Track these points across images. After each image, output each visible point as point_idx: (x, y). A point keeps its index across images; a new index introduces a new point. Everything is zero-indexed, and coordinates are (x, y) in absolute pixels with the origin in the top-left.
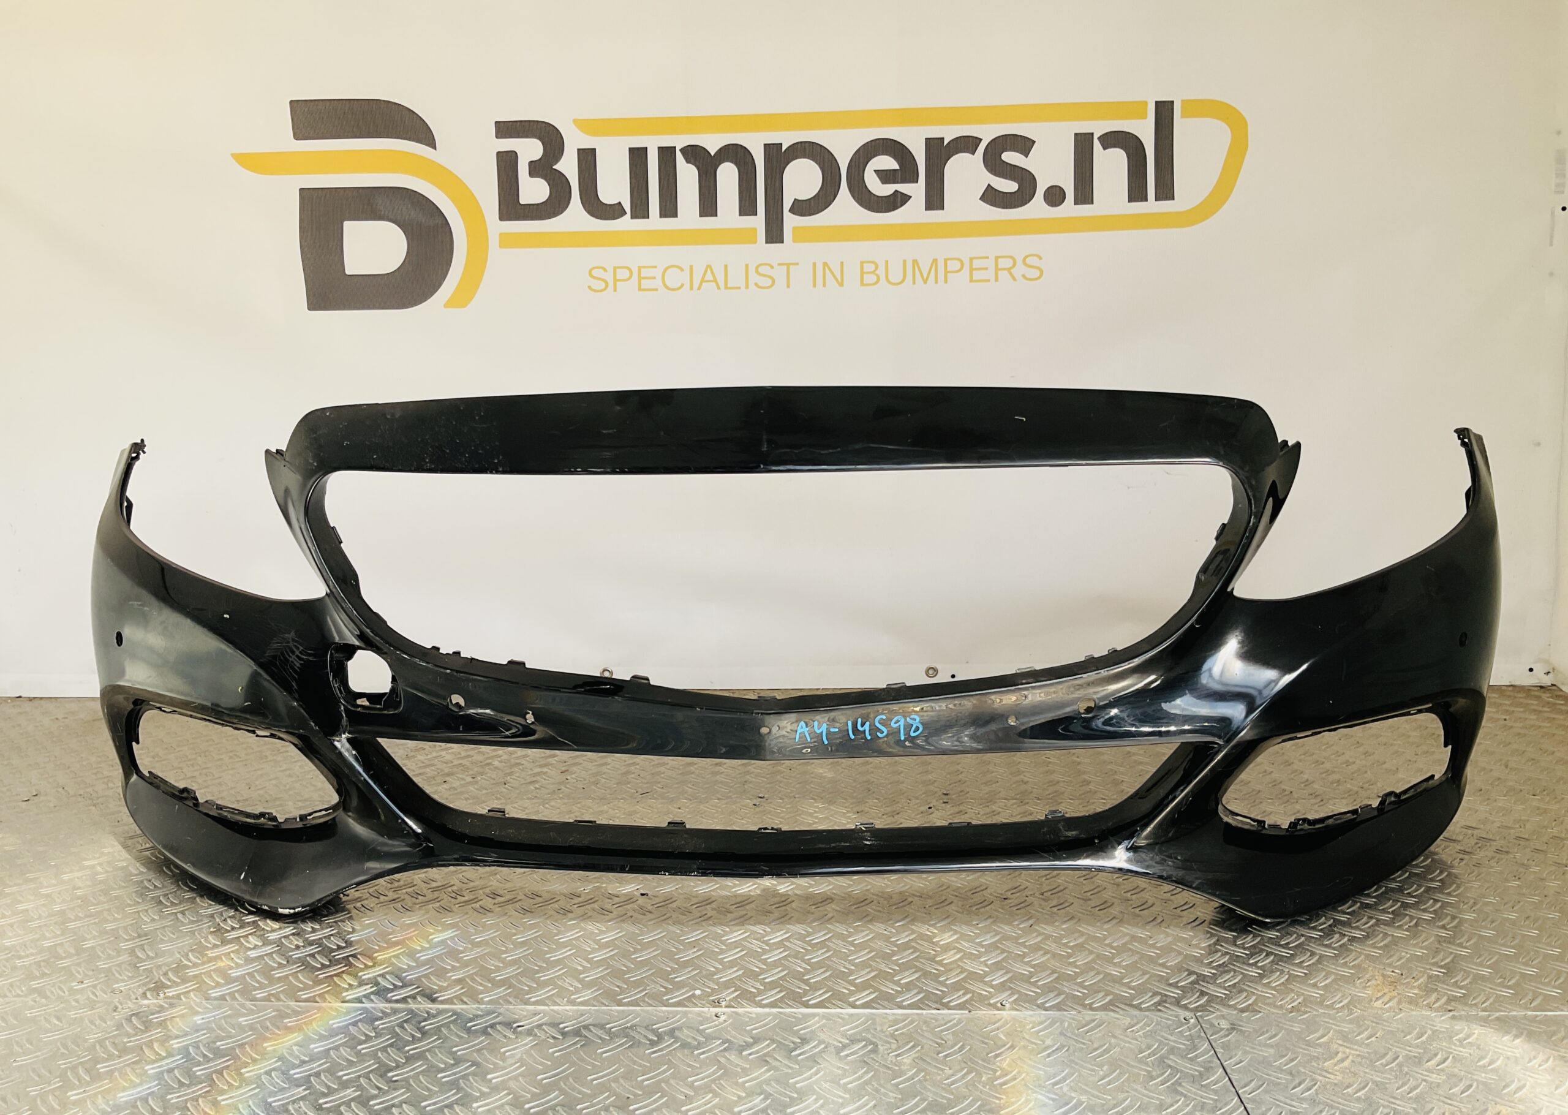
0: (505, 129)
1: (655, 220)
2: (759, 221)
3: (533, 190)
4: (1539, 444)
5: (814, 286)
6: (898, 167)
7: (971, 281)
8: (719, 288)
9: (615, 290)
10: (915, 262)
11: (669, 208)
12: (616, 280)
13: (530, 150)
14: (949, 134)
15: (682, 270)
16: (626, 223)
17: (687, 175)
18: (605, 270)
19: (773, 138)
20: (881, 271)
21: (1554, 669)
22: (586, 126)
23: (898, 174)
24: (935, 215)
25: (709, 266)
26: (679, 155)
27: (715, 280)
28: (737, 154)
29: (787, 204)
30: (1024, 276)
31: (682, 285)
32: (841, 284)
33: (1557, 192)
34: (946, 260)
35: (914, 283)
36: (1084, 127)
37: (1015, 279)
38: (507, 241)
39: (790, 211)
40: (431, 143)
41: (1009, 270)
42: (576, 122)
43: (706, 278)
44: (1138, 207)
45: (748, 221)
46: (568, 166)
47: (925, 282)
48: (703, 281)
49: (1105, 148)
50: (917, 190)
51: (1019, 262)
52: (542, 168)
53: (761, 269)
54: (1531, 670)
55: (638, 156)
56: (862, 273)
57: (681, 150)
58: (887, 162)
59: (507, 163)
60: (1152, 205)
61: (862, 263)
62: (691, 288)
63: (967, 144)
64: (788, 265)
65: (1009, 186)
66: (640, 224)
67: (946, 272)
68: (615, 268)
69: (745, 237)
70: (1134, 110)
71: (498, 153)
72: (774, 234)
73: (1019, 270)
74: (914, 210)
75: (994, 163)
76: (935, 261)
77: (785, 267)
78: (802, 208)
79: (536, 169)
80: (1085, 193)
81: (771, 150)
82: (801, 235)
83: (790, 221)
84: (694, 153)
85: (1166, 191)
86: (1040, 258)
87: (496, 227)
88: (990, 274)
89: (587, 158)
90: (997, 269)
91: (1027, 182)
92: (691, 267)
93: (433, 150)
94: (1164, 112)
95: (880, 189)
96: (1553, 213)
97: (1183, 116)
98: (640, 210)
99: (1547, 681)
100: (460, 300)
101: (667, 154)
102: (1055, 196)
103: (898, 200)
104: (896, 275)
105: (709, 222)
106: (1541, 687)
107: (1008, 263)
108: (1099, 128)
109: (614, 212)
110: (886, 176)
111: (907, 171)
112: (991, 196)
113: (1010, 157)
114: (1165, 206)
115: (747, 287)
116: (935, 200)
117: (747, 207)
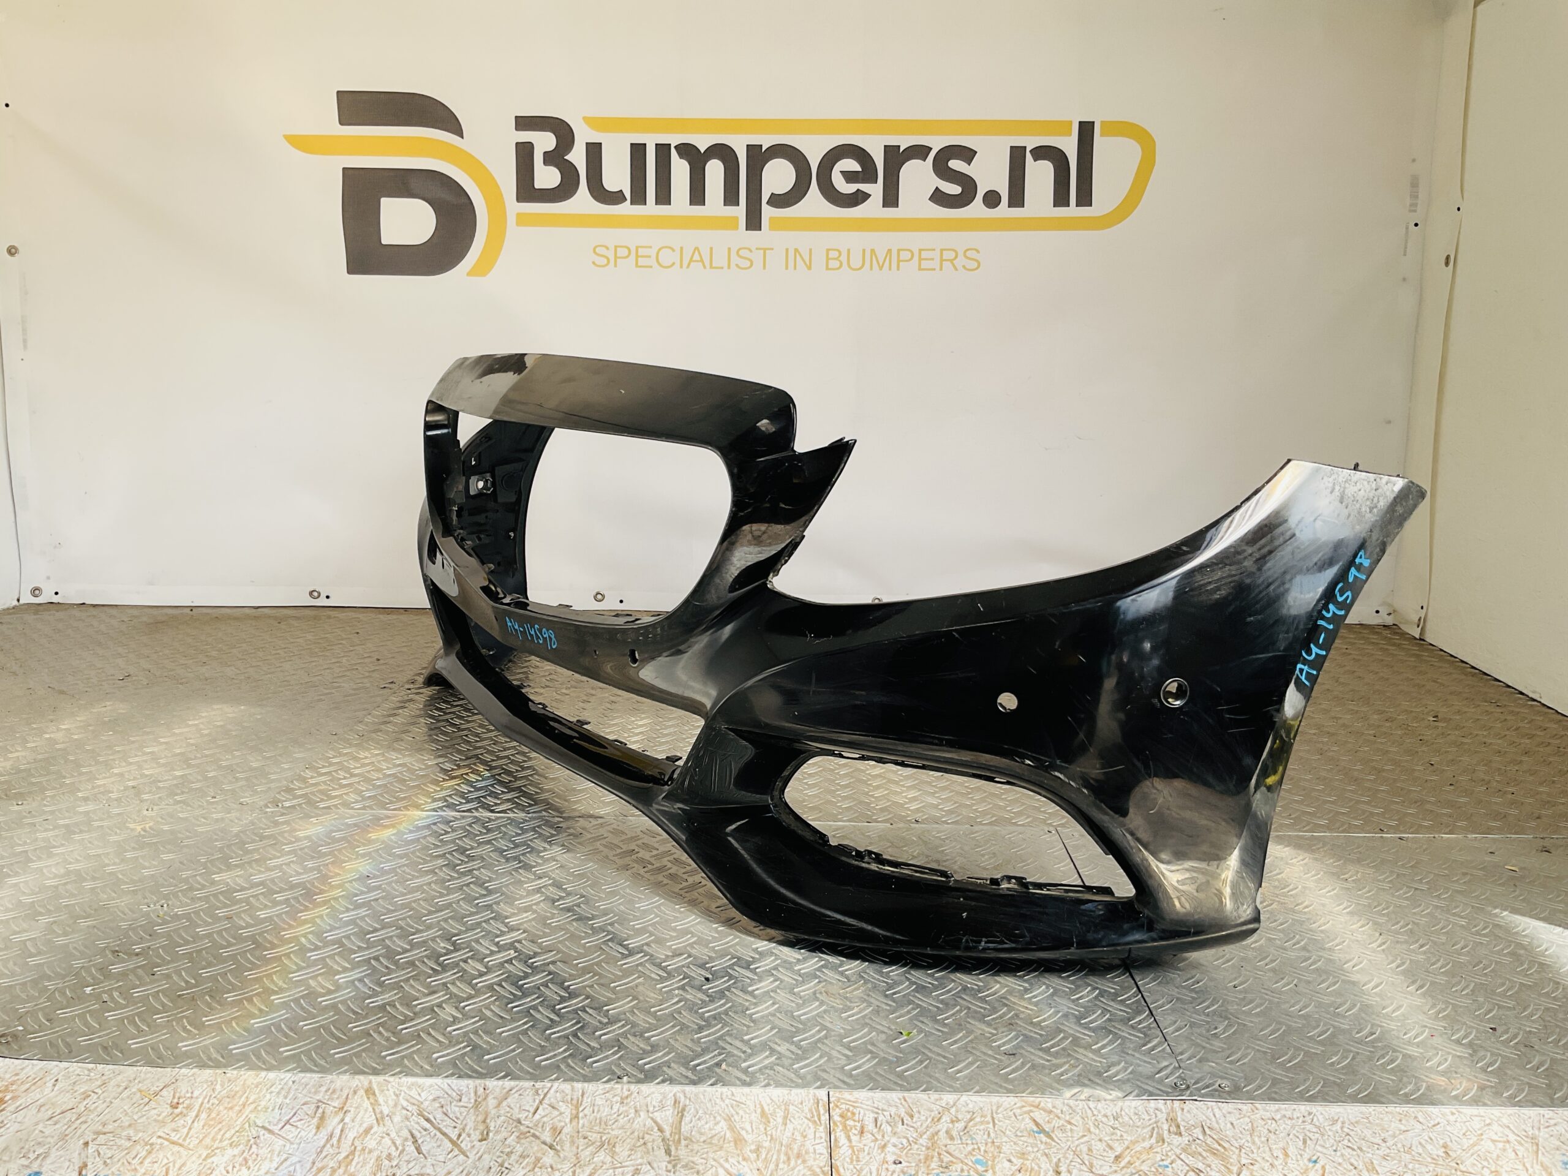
0: (524, 123)
1: (650, 207)
2: (740, 211)
3: (547, 177)
4: (1389, 422)
5: (787, 268)
6: (860, 169)
7: (920, 269)
8: (705, 267)
9: (615, 266)
10: (873, 251)
11: (664, 196)
12: (616, 257)
13: (545, 141)
14: (904, 142)
15: (673, 250)
16: (626, 208)
17: (680, 169)
18: (608, 249)
19: (755, 140)
20: (844, 258)
21: (1394, 611)
22: (592, 122)
23: (861, 175)
24: (890, 212)
25: (697, 249)
26: (673, 152)
27: (702, 261)
28: (722, 152)
29: (765, 198)
30: (964, 267)
31: (674, 264)
32: (809, 268)
33: (1411, 211)
34: (899, 250)
35: (871, 269)
36: (1019, 142)
37: (956, 269)
38: (523, 220)
39: (768, 203)
40: (459, 132)
41: (951, 261)
42: (586, 119)
43: (694, 259)
44: (1062, 211)
45: (731, 210)
46: (577, 157)
47: (881, 268)
48: (691, 260)
49: (1035, 160)
50: (876, 190)
51: (961, 255)
52: (554, 158)
53: (741, 252)
54: (1377, 612)
55: (638, 151)
56: (828, 259)
57: (676, 147)
58: (851, 165)
59: (525, 152)
60: (1073, 210)
61: (828, 250)
62: (681, 267)
63: (920, 152)
64: (765, 250)
65: (954, 189)
66: (638, 209)
67: (899, 261)
68: (616, 247)
69: (729, 224)
70: (1061, 127)
71: (517, 143)
72: (754, 221)
73: (960, 261)
74: (874, 206)
75: (941, 169)
76: (890, 251)
77: (762, 251)
78: (778, 201)
79: (550, 158)
80: (1017, 198)
81: (753, 150)
82: (778, 225)
83: (767, 212)
84: (686, 150)
85: (1085, 198)
86: (978, 251)
87: (514, 208)
88: (936, 264)
89: (594, 151)
90: (942, 260)
91: (969, 185)
92: (682, 248)
93: (460, 139)
94: (1086, 131)
95: (845, 187)
96: (1407, 228)
97: (1101, 136)
98: (639, 197)
99: (1389, 621)
100: (481, 269)
101: (663, 150)
102: (992, 199)
103: (860, 196)
104: (856, 262)
105: (697, 210)
106: (1384, 626)
107: (952, 255)
108: (1031, 142)
109: (616, 198)
110: (849, 177)
111: (868, 173)
112: (939, 198)
113: (955, 164)
114: (1084, 211)
115: (729, 267)
116: (891, 198)
117: (731, 198)
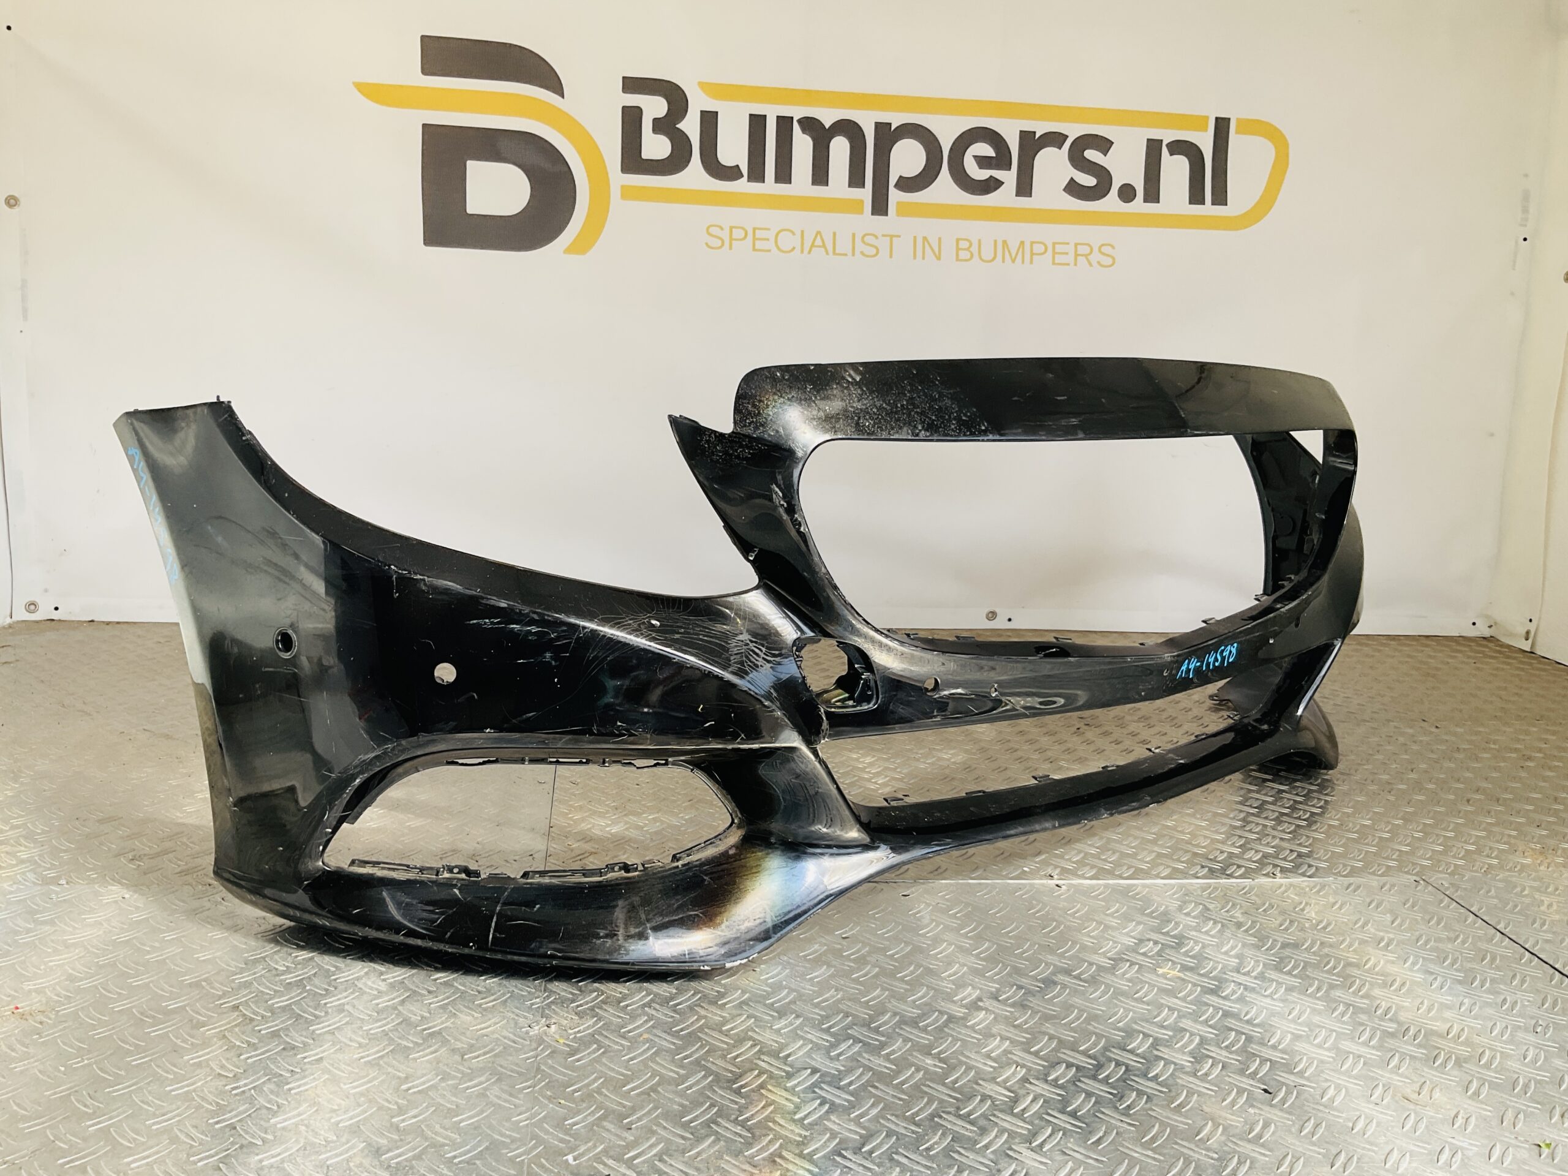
0: (632, 85)
1: (770, 185)
2: (865, 194)
3: (655, 146)
4: (1492, 435)
5: (915, 257)
6: (994, 155)
7: (1054, 263)
8: (827, 253)
9: (731, 248)
10: (1005, 242)
11: (784, 174)
12: (731, 239)
13: (654, 107)
14: (1040, 128)
15: (794, 234)
16: (742, 185)
17: (802, 145)
18: (722, 229)
19: (884, 118)
20: (975, 249)
21: (1496, 623)
22: (711, 89)
23: (994, 162)
24: (1023, 201)
25: (819, 233)
26: (796, 126)
27: (824, 246)
28: (849, 129)
29: (893, 181)
30: (1099, 263)
31: (794, 248)
32: (939, 258)
33: (1521, 225)
34: (1032, 243)
35: (1003, 262)
36: (1155, 134)
37: (1091, 265)
38: (628, 193)
39: (897, 186)
40: (559, 90)
41: (1086, 256)
42: (702, 85)
43: (816, 244)
44: (1197, 209)
45: (856, 193)
46: (691, 126)
47: (1013, 261)
48: (813, 246)
49: (1171, 155)
50: (1009, 177)
51: (1096, 249)
52: (666, 126)
53: (867, 239)
54: (1474, 624)
55: (757, 123)
56: (958, 249)
57: (799, 121)
58: (985, 149)
59: (632, 118)
60: (1208, 209)
61: (958, 240)
62: (802, 252)
63: (1055, 139)
64: (892, 237)
65: (1088, 181)
66: (756, 187)
67: (1032, 254)
68: (731, 228)
69: (855, 207)
70: (1198, 123)
71: (623, 107)
72: (880, 206)
73: (1095, 257)
74: (1006, 196)
75: (1077, 159)
76: (1022, 243)
77: (888, 238)
78: (907, 184)
79: (660, 126)
80: (1152, 194)
81: (882, 128)
82: (905, 210)
83: (895, 196)
84: (810, 125)
85: (1220, 198)
86: (1113, 247)
87: (618, 179)
88: (1070, 258)
89: (709, 120)
90: (1077, 255)
91: (1104, 177)
92: (802, 232)
93: (560, 98)
94: (1222, 126)
95: (979, 174)
96: (1516, 242)
97: (1237, 133)
98: (757, 173)
99: (1487, 633)
100: (580, 247)
101: (784, 123)
102: (1127, 193)
103: (992, 184)
104: (987, 253)
105: (820, 191)
106: (1484, 638)
107: (1087, 250)
108: (1167, 136)
109: (731, 173)
110: (983, 162)
111: (1002, 160)
112: (1073, 189)
113: (1091, 155)
114: (1219, 210)
115: (853, 255)
116: (1024, 188)
117: (856, 179)
